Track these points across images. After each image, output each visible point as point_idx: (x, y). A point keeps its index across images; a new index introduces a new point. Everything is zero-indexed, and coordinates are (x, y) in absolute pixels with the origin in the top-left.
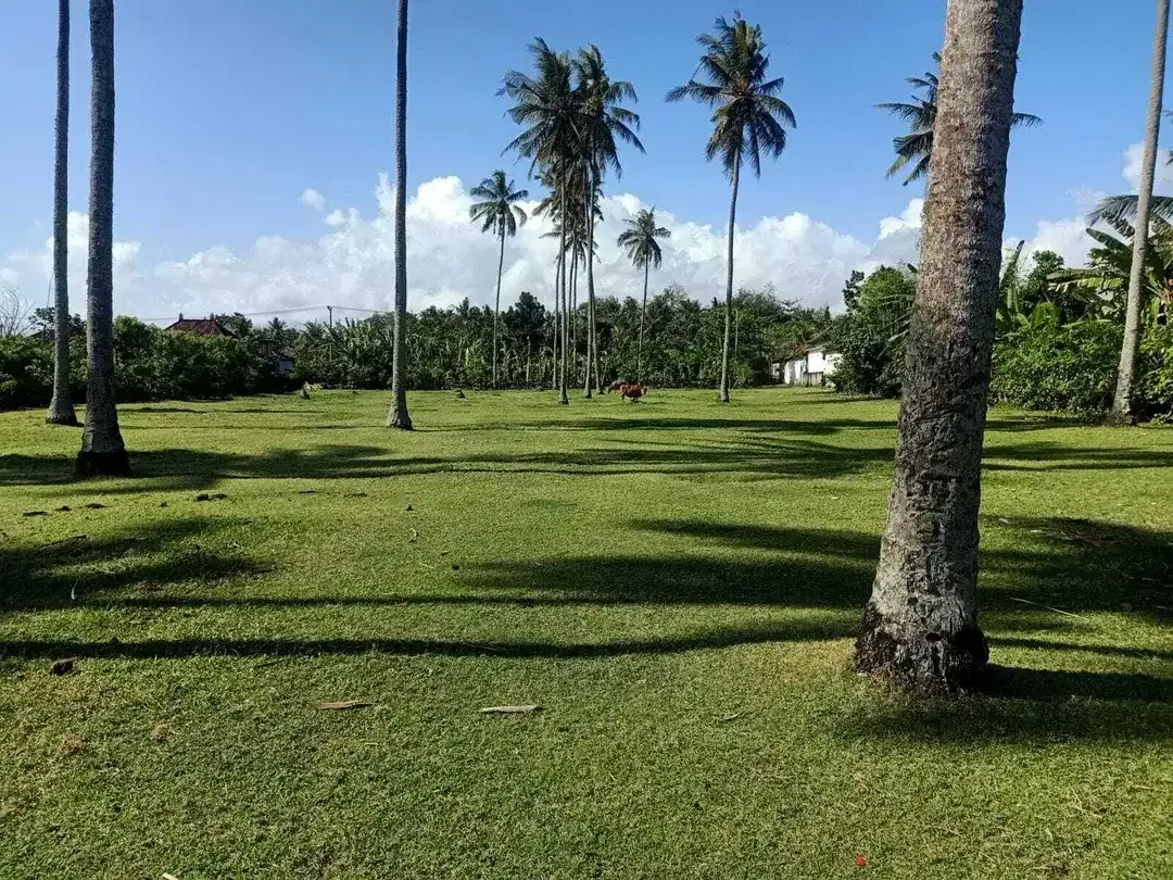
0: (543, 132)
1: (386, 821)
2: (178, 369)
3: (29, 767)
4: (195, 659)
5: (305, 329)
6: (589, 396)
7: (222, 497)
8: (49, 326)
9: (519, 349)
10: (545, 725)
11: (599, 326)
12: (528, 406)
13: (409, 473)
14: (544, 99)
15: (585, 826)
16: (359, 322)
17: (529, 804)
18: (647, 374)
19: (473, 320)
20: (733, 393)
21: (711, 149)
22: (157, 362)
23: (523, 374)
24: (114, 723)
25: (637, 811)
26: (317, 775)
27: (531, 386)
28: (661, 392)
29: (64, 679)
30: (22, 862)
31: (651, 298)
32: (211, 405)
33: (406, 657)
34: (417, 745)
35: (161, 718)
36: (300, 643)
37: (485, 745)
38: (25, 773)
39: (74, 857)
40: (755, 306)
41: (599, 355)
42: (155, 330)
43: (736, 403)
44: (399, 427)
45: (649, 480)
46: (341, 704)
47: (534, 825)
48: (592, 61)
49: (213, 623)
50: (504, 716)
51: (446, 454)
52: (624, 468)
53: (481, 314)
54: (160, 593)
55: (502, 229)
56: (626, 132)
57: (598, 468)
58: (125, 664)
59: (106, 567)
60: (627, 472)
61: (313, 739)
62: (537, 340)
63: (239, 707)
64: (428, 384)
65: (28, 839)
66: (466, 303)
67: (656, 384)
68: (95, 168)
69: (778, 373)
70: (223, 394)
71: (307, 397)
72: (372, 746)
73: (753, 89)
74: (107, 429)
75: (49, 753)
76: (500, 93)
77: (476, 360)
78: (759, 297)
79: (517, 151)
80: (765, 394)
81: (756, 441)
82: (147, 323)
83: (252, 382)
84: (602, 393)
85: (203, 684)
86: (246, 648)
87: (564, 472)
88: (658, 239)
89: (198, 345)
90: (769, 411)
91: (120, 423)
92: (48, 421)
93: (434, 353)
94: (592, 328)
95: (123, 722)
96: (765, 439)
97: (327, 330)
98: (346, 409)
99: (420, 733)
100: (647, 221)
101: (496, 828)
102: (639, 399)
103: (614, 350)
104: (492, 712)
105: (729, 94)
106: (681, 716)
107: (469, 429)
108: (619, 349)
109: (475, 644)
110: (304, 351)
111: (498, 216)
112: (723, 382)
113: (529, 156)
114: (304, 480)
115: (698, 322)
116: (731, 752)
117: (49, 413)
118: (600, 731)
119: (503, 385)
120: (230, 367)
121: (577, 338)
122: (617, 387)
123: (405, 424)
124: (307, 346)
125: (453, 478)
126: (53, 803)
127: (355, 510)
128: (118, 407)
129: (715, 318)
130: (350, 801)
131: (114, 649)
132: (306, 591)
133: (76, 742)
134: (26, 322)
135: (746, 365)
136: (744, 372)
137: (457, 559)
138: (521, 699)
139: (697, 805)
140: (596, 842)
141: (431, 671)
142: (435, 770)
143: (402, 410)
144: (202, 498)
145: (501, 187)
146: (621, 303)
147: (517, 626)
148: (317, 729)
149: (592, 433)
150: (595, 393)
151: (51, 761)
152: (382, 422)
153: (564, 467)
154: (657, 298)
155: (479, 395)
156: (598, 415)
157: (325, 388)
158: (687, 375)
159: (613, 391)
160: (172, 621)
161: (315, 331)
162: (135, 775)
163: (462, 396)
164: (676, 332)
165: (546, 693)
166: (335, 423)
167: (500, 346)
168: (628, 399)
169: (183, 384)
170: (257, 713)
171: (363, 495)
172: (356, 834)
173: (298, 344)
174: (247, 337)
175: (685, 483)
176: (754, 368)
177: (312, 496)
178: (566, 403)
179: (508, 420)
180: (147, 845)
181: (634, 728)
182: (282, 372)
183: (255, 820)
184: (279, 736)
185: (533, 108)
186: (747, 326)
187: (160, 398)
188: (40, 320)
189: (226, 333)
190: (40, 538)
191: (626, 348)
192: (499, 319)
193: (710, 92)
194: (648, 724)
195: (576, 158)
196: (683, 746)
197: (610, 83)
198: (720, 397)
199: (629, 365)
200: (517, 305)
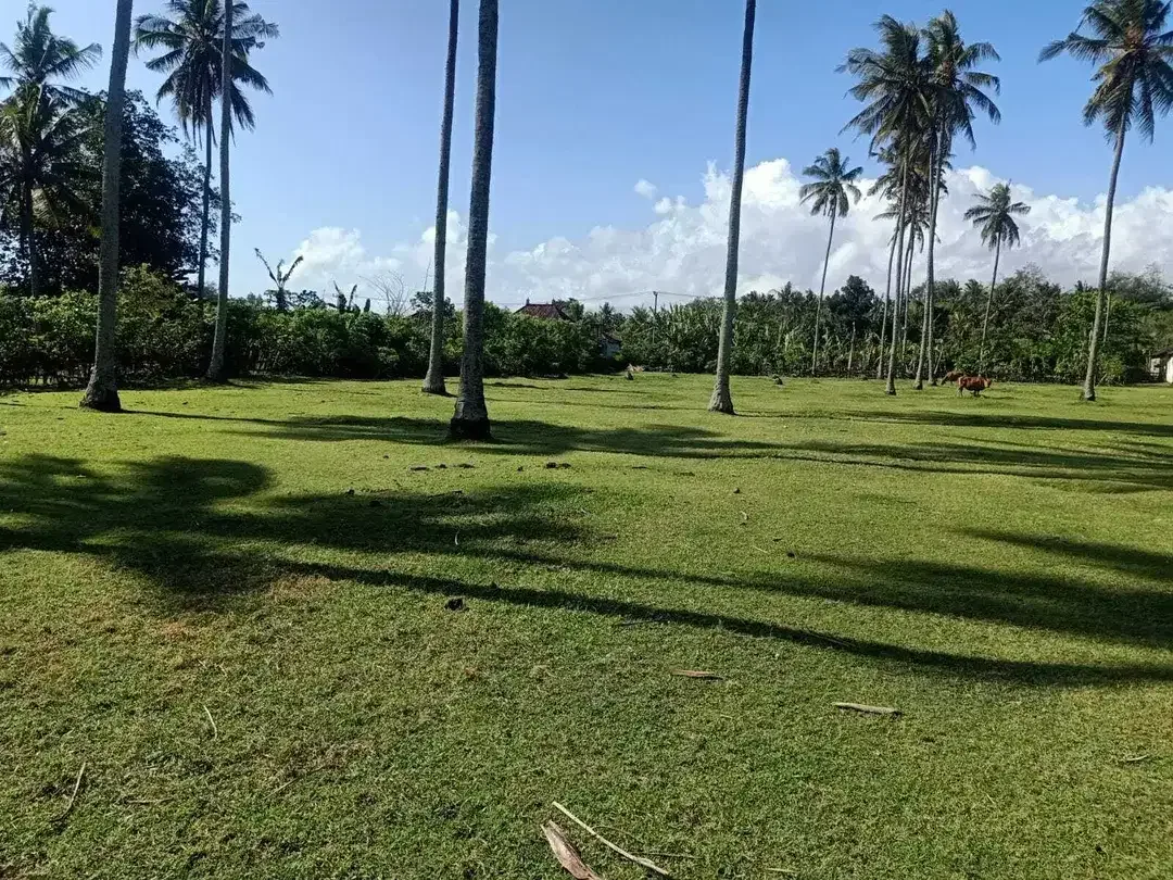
0: (887, 106)
1: (751, 794)
2: (524, 349)
3: (438, 685)
4: (560, 611)
5: (632, 313)
6: (920, 387)
7: (566, 466)
8: (425, 308)
9: (842, 336)
10: (907, 731)
11: (936, 311)
12: (852, 396)
13: (733, 456)
14: (889, 71)
15: (963, 845)
16: (681, 307)
17: (897, 810)
18: (991, 365)
19: (796, 305)
20: (1099, 390)
21: (1091, 111)
22: (507, 343)
23: (845, 362)
24: (500, 658)
25: (1022, 841)
26: (679, 736)
27: (854, 374)
28: (1005, 386)
29: (456, 613)
30: (439, 767)
31: (1000, 281)
32: (550, 383)
33: (751, 637)
34: (771, 726)
35: (537, 660)
36: (649, 609)
37: (842, 739)
38: (435, 690)
39: (480, 771)
40: (1133, 291)
41: (934, 344)
42: (507, 313)
43: (1103, 402)
44: (721, 410)
45: (1000, 482)
46: (695, 674)
47: (904, 833)
48: (944, 28)
49: (573, 580)
50: (859, 713)
51: (768, 440)
52: (967, 466)
53: (803, 298)
54: (525, 549)
55: (834, 210)
56: (981, 98)
57: (938, 465)
58: (504, 607)
59: (480, 519)
60: (974, 472)
61: (670, 702)
62: (863, 326)
63: (603, 660)
64: (745, 369)
65: (442, 747)
66: (789, 287)
67: (1001, 377)
68: (477, 168)
69: (1158, 370)
70: (560, 373)
71: (631, 378)
72: (727, 719)
73: (1150, 40)
74: (475, 399)
75: (451, 676)
76: (841, 69)
77: (795, 346)
78: (1138, 280)
79: (857, 128)
80: (1141, 393)
81: (1133, 447)
82: (501, 307)
83: (584, 363)
84: (935, 384)
85: (568, 634)
86: (604, 607)
87: (896, 466)
88: (1013, 215)
89: (540, 328)
90: (1148, 414)
91: (486, 395)
92: (423, 390)
93: (753, 338)
94: (928, 314)
95: (507, 658)
96: (1146, 445)
97: (652, 315)
98: (669, 391)
99: (773, 715)
100: (1002, 196)
101: (864, 827)
102: (981, 393)
103: (952, 338)
104: (846, 708)
105: (1118, 48)
106: (1069, 748)
107: (791, 416)
108: (957, 337)
109: (820, 635)
110: (629, 335)
111: (830, 197)
112: (1088, 377)
113: (870, 132)
114: (635, 456)
115: (1058, 308)
116: (1138, 799)
117: (425, 383)
118: (972, 749)
119: (823, 373)
120: (567, 349)
121: (909, 325)
122: (954, 378)
123: (727, 408)
124: (633, 329)
125: (779, 465)
126: (457, 719)
127: (684, 488)
128: (484, 380)
129: (1080, 304)
130: (713, 768)
131: (493, 593)
132: (648, 561)
133: (472, 670)
134: (408, 305)
135: (1116, 358)
136: (1114, 365)
137: (792, 547)
138: (875, 699)
139: (1099, 849)
140: (978, 863)
141: (777, 655)
142: (793, 756)
143: (725, 394)
144: (551, 466)
145: (836, 167)
146: (963, 287)
147: (862, 623)
148: (672, 693)
149: (927, 427)
150: (927, 385)
151: (453, 683)
152: (703, 405)
153: (898, 461)
154: (1008, 280)
155: (800, 382)
156: (932, 407)
157: (647, 370)
158: (1040, 367)
159: (948, 383)
160: (538, 573)
161: (640, 315)
162: (521, 707)
163: (780, 382)
164: (1029, 319)
165: (904, 698)
166: (659, 404)
167: (822, 332)
168: (966, 392)
169: (527, 362)
170: (618, 669)
171: (691, 474)
172: (722, 801)
173: (624, 328)
174: (581, 321)
175: (1049, 489)
176: (1127, 362)
177: (645, 472)
178: (894, 393)
179: (832, 408)
180: (536, 772)
181: (1013, 752)
182: (609, 354)
183: (627, 768)
184: (639, 693)
185: (877, 81)
186: (1119, 313)
187: (509, 374)
188: (418, 302)
189: (565, 317)
190: (426, 491)
191: (967, 335)
192: (822, 305)
193: (1095, 46)
194: (1030, 750)
195: (921, 132)
196: (1073, 782)
197: (965, 48)
198: (1083, 394)
199: (969, 354)
200: (843, 289)
